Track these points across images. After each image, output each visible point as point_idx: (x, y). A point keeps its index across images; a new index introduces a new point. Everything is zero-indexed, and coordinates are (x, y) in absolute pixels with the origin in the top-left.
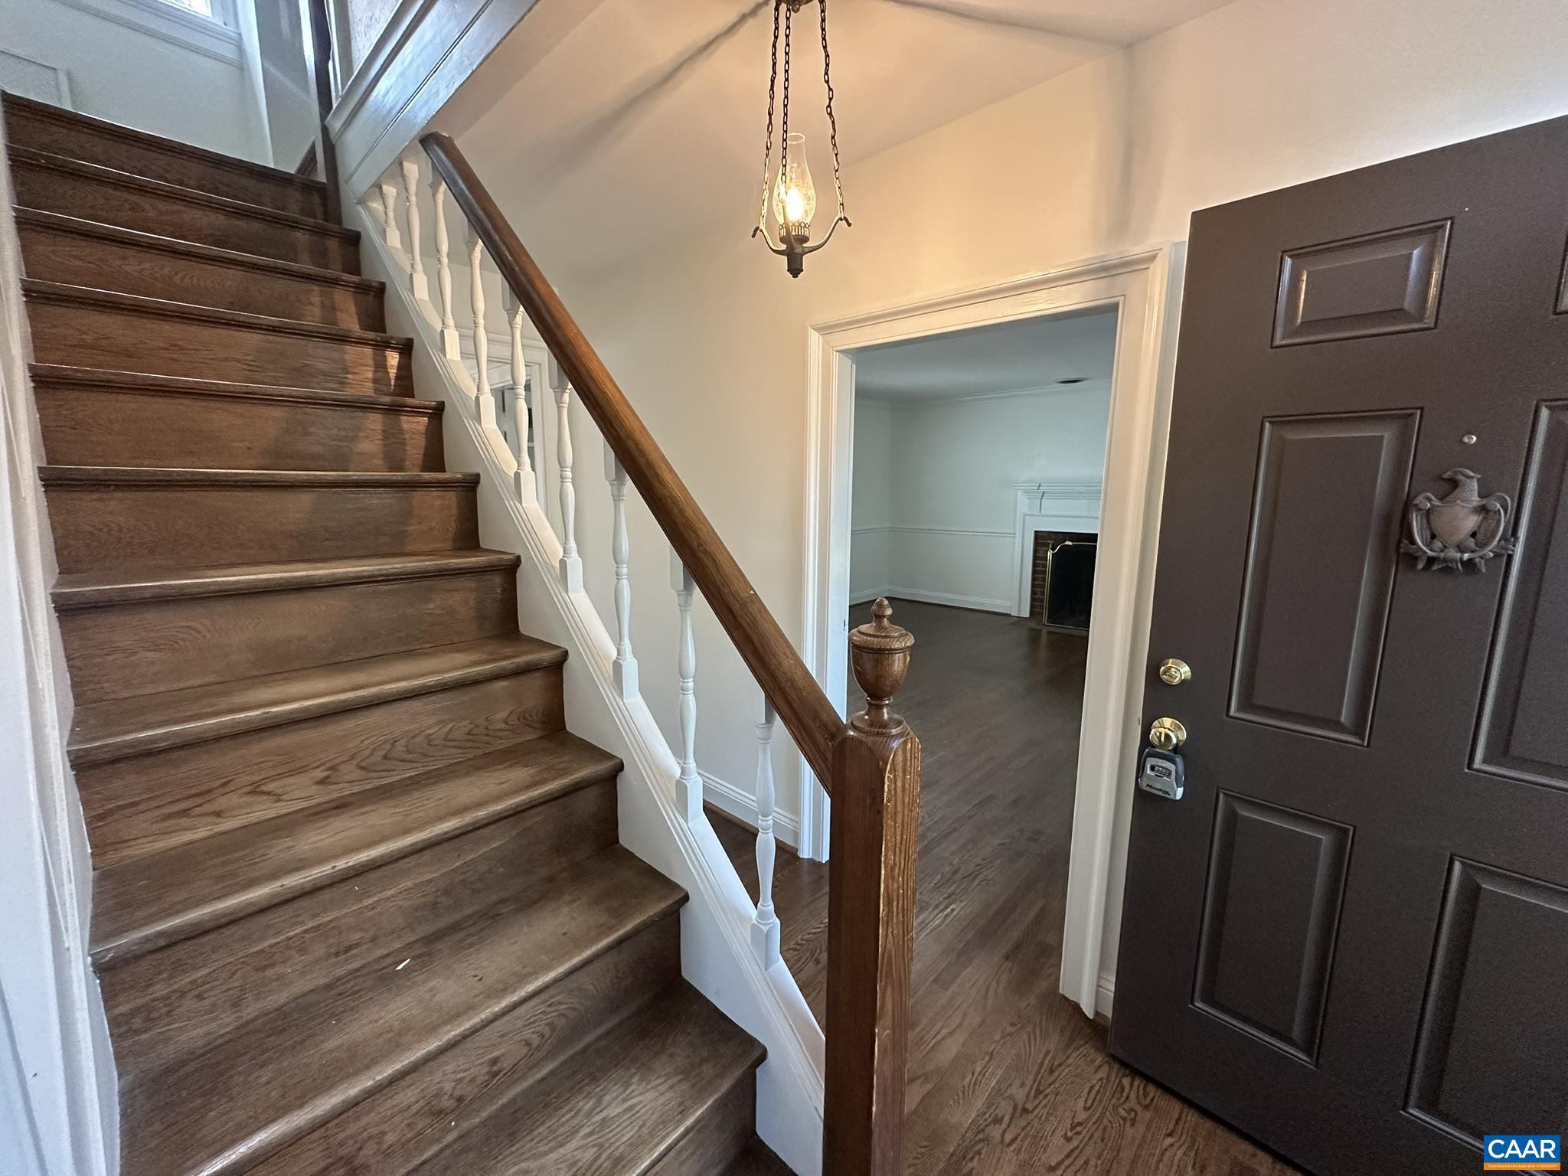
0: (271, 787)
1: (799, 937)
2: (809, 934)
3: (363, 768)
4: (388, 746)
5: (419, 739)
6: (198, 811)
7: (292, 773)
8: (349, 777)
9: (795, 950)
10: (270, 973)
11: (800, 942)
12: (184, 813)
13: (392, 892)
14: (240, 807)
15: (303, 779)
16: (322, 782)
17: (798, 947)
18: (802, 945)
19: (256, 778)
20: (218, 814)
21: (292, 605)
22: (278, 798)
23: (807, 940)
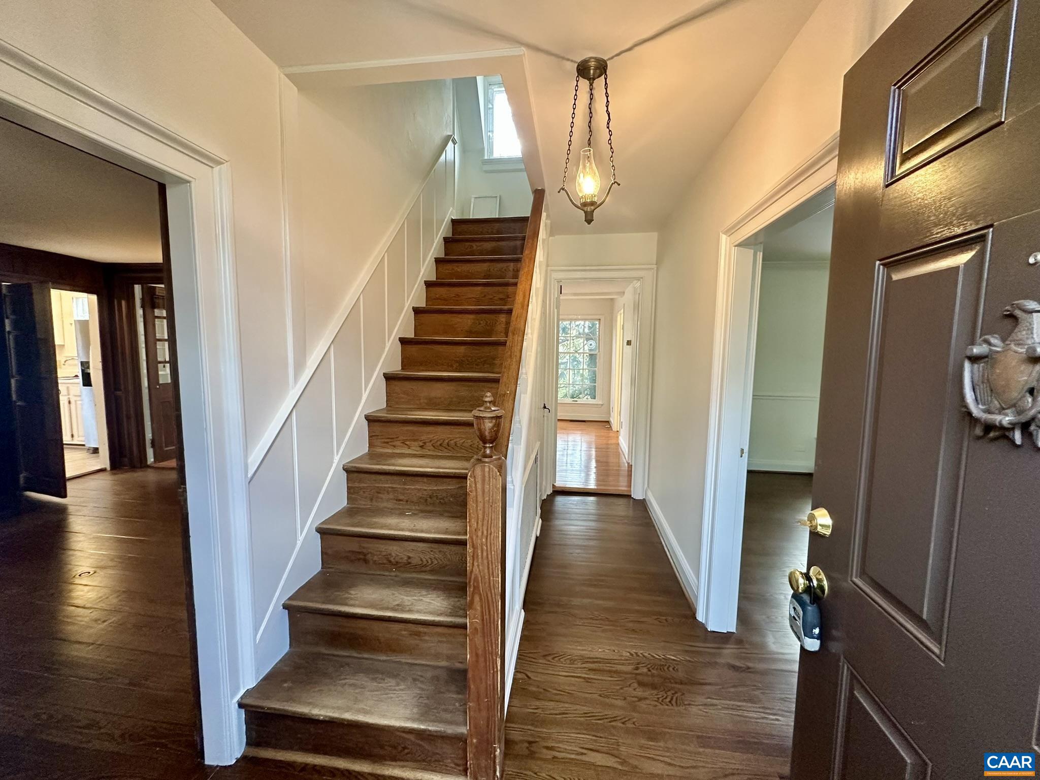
0: (408, 443)
1: (641, 652)
2: (649, 654)
3: (434, 447)
4: (442, 441)
5: (452, 442)
6: (390, 443)
7: (415, 440)
8: (429, 448)
9: (631, 654)
10: (379, 495)
11: (639, 654)
12: (387, 443)
13: (413, 487)
14: (400, 446)
15: (416, 443)
16: (422, 447)
17: (635, 655)
18: (638, 656)
19: (405, 438)
20: (394, 446)
21: (439, 385)
22: (409, 447)
23: (644, 656)
